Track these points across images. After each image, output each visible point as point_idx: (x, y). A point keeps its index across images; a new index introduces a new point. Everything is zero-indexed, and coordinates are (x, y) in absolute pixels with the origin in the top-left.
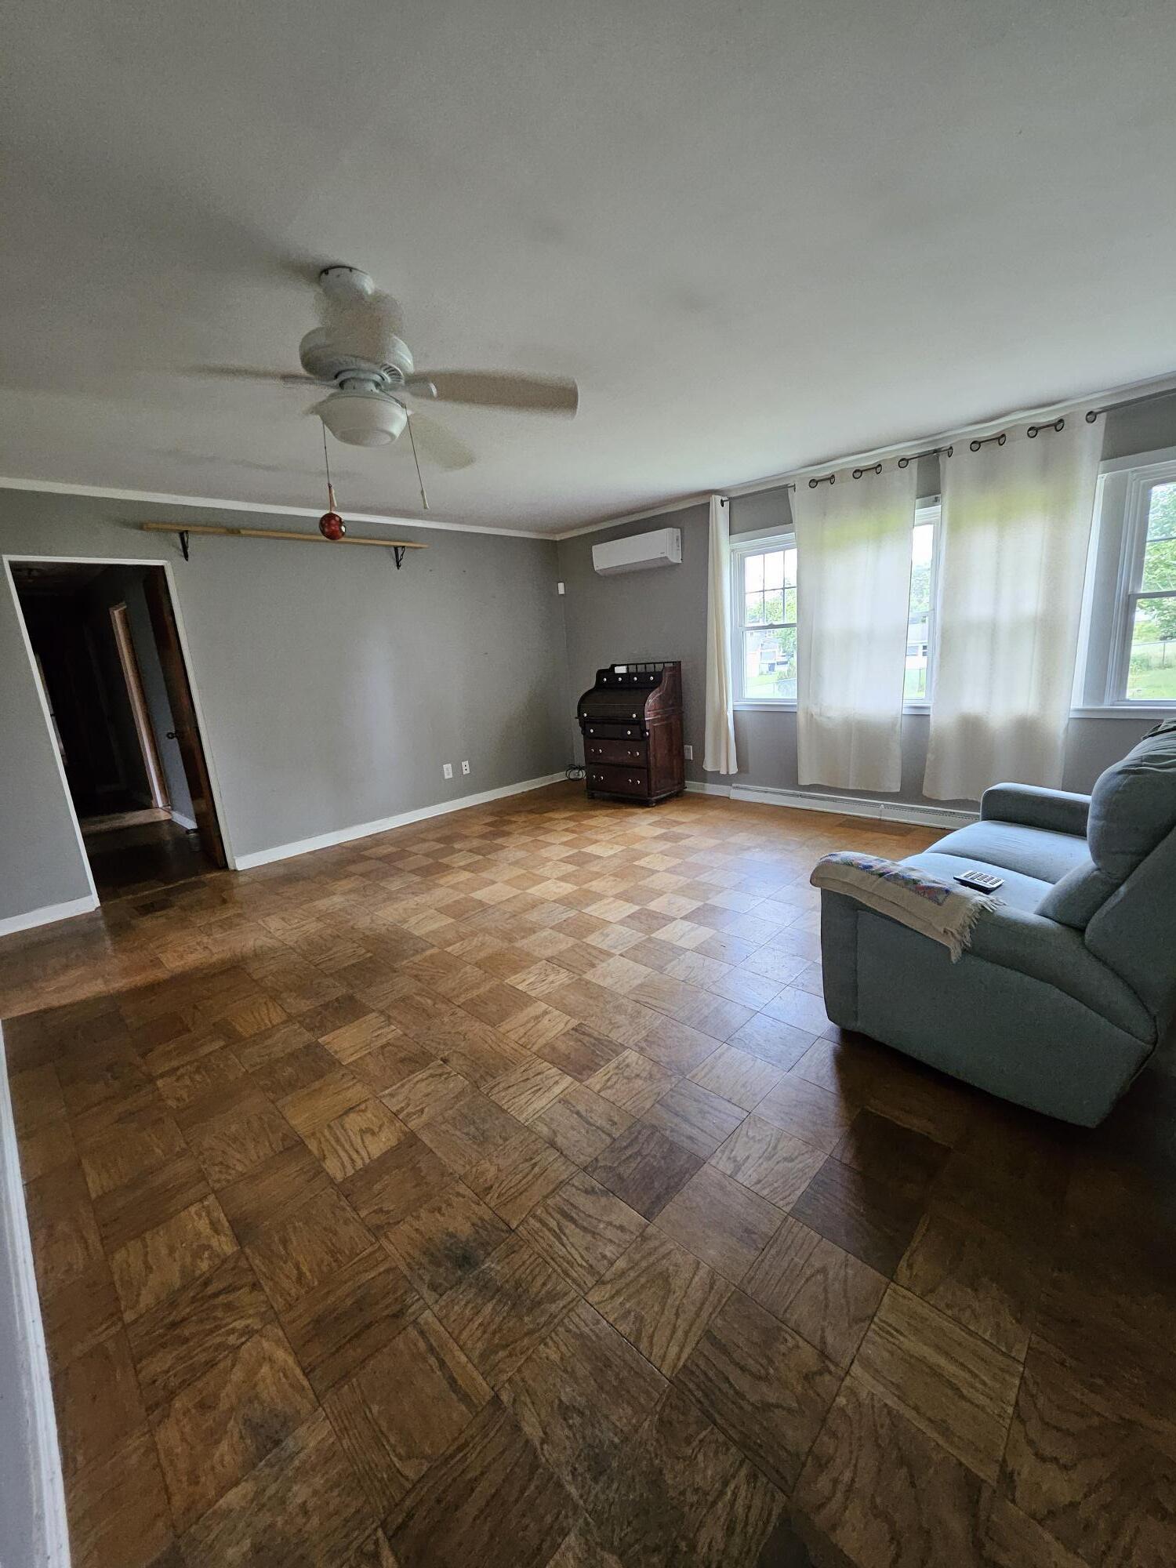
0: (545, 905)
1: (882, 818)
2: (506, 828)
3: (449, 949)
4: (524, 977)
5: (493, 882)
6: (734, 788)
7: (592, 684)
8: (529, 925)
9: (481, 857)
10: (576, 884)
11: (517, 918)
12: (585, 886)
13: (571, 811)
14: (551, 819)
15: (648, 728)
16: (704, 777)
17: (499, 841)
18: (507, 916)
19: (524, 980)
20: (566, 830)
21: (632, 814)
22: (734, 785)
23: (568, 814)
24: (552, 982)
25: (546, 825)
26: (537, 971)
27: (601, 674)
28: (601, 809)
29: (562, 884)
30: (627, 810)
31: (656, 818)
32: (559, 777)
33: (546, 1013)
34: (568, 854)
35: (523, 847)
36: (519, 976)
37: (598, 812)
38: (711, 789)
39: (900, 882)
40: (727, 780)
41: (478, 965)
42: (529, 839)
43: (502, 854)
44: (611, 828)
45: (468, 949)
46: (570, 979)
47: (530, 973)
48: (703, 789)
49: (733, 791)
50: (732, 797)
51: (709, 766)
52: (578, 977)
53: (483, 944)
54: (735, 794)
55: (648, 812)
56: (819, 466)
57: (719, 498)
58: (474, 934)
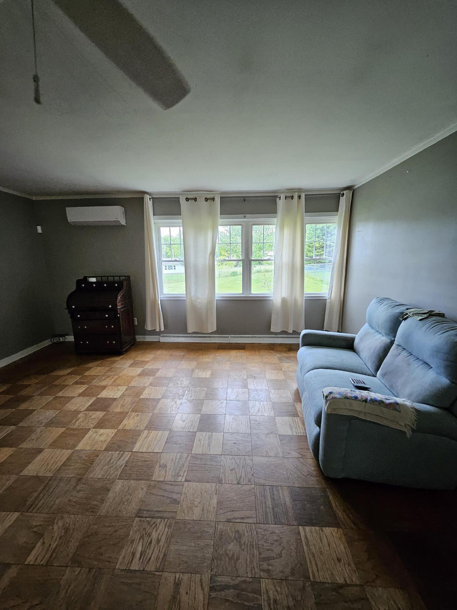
0: (101, 457)
1: (231, 342)
2: (24, 392)
3: (31, 559)
4: (131, 550)
5: (40, 451)
6: (162, 336)
7: (74, 288)
8: (99, 485)
9: (13, 427)
10: (112, 427)
11: (83, 481)
12: (120, 427)
13: (70, 367)
14: (59, 377)
15: (119, 312)
16: (145, 333)
17: (23, 406)
18: (73, 482)
19: (133, 554)
20: (76, 383)
21: (114, 362)
22: (161, 335)
23: (69, 370)
24: (158, 541)
25: (56, 383)
26: (138, 536)
27: (79, 282)
28: (92, 362)
29: (102, 431)
30: (110, 359)
31: (130, 362)
32: (47, 343)
33: (177, 585)
34: (90, 403)
35: (47, 407)
36: (125, 552)
37: (90, 365)
38: (149, 338)
39: (376, 403)
40: (159, 333)
41: (76, 561)
42: (50, 398)
43: (34, 418)
44: (108, 374)
45: (54, 546)
46: (170, 527)
47: (132, 541)
48: (144, 339)
49: (161, 338)
50: (161, 341)
51: (149, 328)
52: (173, 522)
53: (67, 530)
54: (163, 340)
55: (122, 358)
56: (210, 193)
57: (148, 197)
58: (50, 522)
